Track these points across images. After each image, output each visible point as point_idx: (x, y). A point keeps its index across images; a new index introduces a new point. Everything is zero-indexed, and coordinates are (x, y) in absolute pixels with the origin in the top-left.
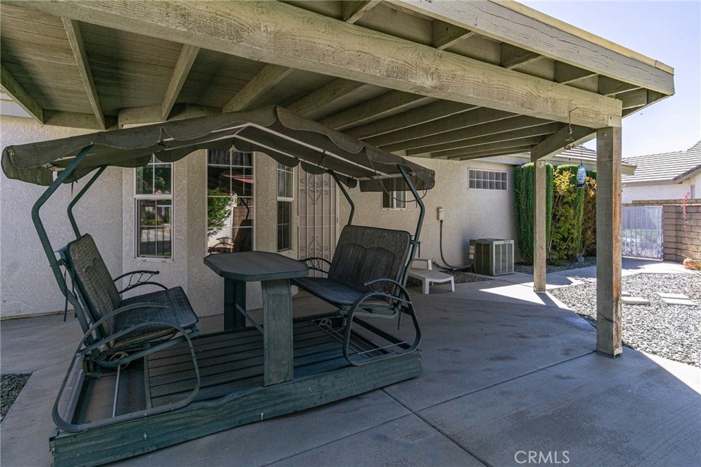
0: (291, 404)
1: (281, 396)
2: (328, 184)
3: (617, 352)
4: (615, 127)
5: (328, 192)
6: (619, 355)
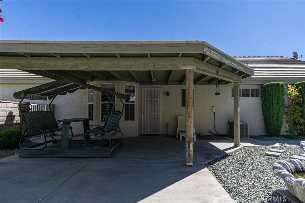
0: (66, 155)
1: (65, 152)
2: (157, 98)
3: (188, 164)
4: (188, 69)
5: (157, 101)
6: (191, 166)
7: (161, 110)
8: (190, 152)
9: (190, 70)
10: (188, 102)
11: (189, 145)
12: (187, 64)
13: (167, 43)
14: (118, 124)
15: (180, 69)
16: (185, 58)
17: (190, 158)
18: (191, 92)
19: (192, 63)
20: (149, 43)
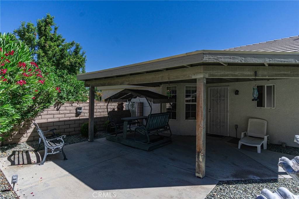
2: (224, 96)
3: (197, 175)
4: (198, 78)
5: (224, 100)
6: (200, 178)
7: (229, 109)
8: (200, 163)
9: (200, 79)
10: (198, 112)
11: (199, 156)
12: (197, 73)
13: (170, 58)
14: (168, 123)
15: (191, 78)
16: (195, 67)
17: (199, 169)
18: (200, 101)
19: (202, 72)
20: (158, 61)
